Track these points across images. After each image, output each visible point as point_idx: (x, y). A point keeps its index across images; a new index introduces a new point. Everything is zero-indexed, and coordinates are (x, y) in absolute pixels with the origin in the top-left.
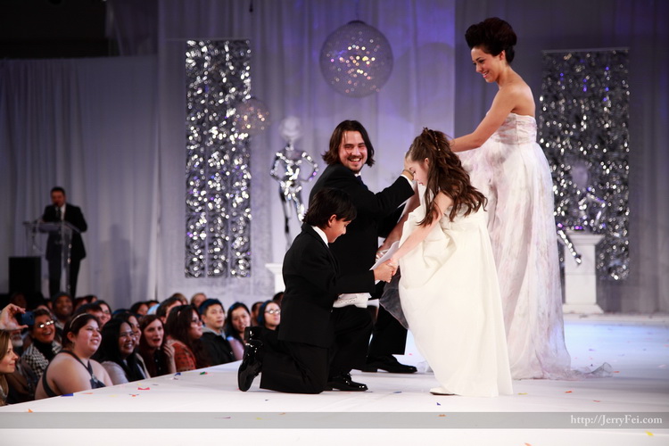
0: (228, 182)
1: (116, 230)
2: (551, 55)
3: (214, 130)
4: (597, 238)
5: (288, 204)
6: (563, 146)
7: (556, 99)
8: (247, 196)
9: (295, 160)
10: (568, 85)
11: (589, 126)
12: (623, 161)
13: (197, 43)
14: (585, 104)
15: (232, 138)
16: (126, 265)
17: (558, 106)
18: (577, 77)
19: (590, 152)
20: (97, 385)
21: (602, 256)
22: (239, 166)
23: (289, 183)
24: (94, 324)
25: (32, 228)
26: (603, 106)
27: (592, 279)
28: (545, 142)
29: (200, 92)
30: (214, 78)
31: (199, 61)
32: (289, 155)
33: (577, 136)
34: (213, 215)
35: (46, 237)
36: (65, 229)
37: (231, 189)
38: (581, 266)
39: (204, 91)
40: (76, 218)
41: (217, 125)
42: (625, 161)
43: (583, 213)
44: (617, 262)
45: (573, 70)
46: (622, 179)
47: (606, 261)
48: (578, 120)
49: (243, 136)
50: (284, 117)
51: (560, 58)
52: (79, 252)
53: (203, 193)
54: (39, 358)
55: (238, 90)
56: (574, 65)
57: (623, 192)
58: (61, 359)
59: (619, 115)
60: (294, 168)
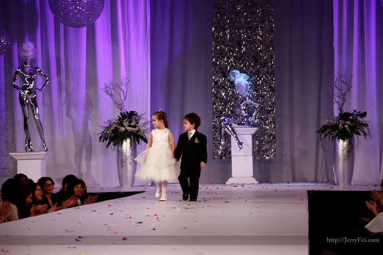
4: (254, 130)
5: (26, 107)
6: (229, 64)
7: (224, 29)
9: (31, 74)
10: (231, 19)
11: (247, 49)
12: (271, 74)
14: (243, 33)
17: (225, 35)
18: (238, 14)
19: (248, 67)
21: (257, 142)
23: (26, 92)
26: (256, 35)
27: (251, 158)
28: (217, 61)
32: (27, 70)
33: (239, 56)
38: (242, 150)
42: (272, 74)
43: (243, 112)
44: (267, 146)
45: (235, 8)
46: (270, 87)
47: (260, 146)
48: (239, 45)
50: (21, 42)
56: (236, 5)
57: (271, 96)
59: (267, 42)
60: (30, 80)
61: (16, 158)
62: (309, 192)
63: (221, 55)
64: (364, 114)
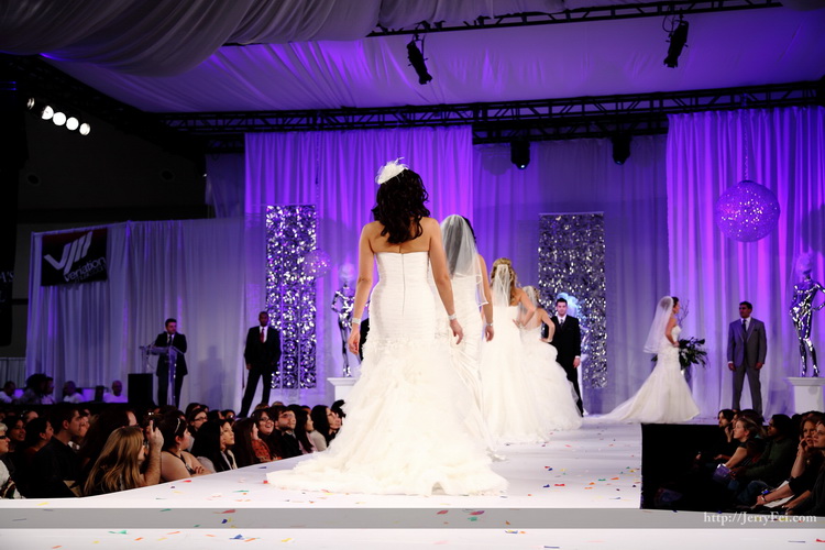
0: (298, 314)
1: (213, 350)
2: (545, 217)
3: (287, 274)
6: (556, 286)
7: (551, 250)
8: (312, 325)
9: (350, 297)
10: (559, 240)
11: (576, 271)
13: (275, 207)
14: (572, 254)
15: (301, 280)
17: (552, 256)
18: (565, 234)
19: (576, 290)
21: (587, 371)
22: (307, 302)
23: (346, 315)
25: (147, 352)
26: (585, 256)
28: (543, 283)
29: (277, 244)
30: (288, 233)
31: (277, 222)
32: (346, 293)
33: (567, 278)
35: (156, 358)
36: (172, 351)
37: (301, 320)
39: (280, 244)
40: (181, 343)
41: (290, 270)
42: (603, 297)
44: (598, 375)
45: (562, 228)
46: (601, 311)
48: (568, 266)
49: (309, 279)
50: (341, 264)
51: (552, 219)
53: (279, 323)
55: (307, 243)
56: (563, 225)
57: (602, 321)
59: (597, 263)
60: (350, 303)
61: (334, 383)
62: (643, 425)
63: (548, 277)
64: (703, 342)
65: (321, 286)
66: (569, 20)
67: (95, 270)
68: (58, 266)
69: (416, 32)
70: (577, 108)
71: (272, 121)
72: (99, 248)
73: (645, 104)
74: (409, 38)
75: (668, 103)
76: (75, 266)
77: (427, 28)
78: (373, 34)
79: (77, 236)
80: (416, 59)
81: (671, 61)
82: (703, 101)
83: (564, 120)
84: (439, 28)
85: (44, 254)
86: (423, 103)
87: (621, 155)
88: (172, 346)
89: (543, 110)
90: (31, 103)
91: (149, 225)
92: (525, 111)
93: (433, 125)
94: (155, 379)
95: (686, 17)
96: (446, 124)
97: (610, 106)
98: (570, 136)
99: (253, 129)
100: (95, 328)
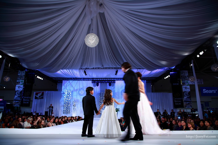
0: (68, 104)
1: (56, 108)
2: (101, 92)
5: (74, 106)
7: (101, 97)
8: (70, 106)
15: (69, 99)
16: (57, 112)
18: (103, 95)
20: (53, 126)
22: (69, 102)
24: (53, 119)
31: (66, 92)
34: (66, 107)
35: (49, 109)
36: (51, 108)
40: (52, 107)
52: (52, 111)
54: (47, 122)
55: (70, 95)
58: (49, 123)
61: (72, 113)
65: (71, 100)
66: (104, 69)
67: (42, 97)
68: (37, 96)
69: (85, 69)
70: (105, 79)
71: (66, 79)
72: (43, 94)
73: (113, 79)
74: (84, 70)
75: (115, 79)
76: (39, 97)
77: (87, 69)
78: (80, 69)
79: (40, 93)
80: (85, 72)
81: (116, 74)
82: (120, 79)
83: (103, 81)
84: (88, 69)
85: (35, 95)
86: (86, 78)
87: (110, 85)
88: (51, 107)
89: (101, 79)
90: (36, 76)
91: (49, 92)
92: (98, 79)
93: (87, 80)
94: (49, 112)
95: (118, 69)
96: (88, 80)
97: (109, 79)
98: (104, 83)
99: (64, 80)
100: (41, 105)
